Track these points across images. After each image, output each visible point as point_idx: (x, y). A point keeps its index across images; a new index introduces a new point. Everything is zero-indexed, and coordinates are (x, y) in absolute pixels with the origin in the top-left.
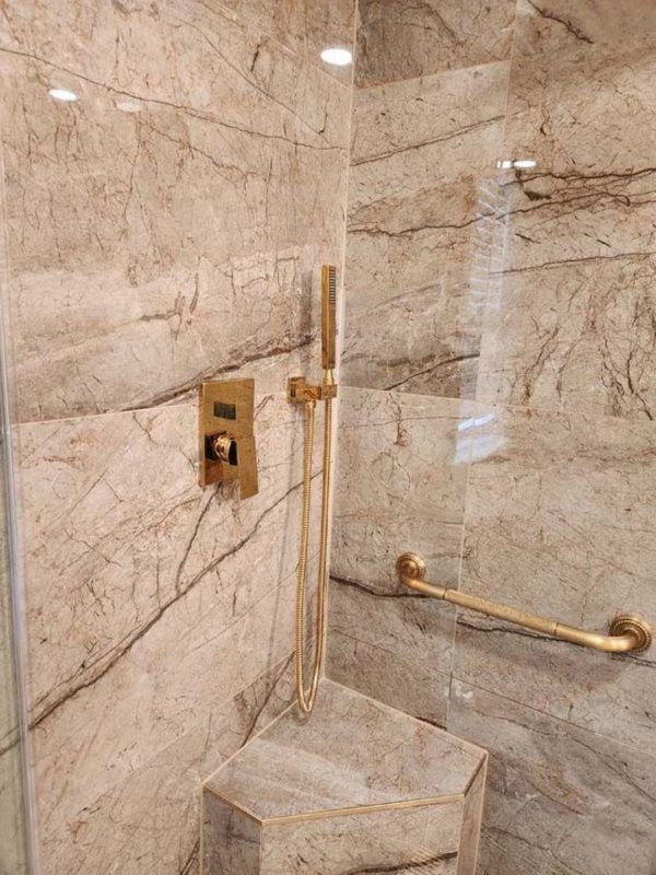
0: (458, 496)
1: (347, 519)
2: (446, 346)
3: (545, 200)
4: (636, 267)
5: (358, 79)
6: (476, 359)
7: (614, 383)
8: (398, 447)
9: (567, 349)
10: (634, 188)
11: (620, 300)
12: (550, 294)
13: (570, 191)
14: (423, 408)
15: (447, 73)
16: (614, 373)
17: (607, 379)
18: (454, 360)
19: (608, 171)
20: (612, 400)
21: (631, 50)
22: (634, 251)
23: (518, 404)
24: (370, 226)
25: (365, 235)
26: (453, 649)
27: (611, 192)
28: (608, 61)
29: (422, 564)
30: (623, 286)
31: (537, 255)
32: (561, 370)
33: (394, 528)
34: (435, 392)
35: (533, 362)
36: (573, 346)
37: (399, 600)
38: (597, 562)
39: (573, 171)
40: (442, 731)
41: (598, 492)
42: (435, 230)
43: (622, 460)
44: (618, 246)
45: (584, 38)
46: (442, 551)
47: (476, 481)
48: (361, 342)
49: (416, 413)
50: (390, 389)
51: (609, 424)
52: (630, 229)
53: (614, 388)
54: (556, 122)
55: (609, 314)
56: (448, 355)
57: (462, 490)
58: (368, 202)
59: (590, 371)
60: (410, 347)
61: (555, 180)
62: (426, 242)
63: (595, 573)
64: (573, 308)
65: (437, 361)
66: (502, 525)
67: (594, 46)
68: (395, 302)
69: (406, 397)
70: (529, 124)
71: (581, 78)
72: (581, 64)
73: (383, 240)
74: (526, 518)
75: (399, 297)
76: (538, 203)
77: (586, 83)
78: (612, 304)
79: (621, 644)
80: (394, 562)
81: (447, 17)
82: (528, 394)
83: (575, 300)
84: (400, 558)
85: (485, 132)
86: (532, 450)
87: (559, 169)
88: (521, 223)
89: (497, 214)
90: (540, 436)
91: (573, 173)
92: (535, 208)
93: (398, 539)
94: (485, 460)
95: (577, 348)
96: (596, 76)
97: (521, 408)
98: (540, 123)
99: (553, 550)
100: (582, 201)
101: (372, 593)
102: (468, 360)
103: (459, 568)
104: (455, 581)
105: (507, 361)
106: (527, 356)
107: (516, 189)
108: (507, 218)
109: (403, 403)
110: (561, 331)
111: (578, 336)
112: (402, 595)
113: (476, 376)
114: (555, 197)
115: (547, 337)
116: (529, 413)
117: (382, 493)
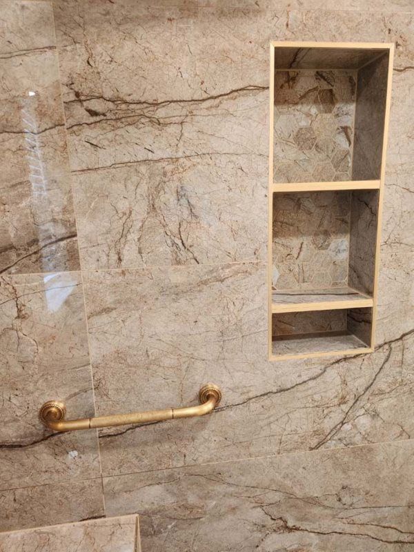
0: (81, 345)
2: (46, 231)
3: (102, 117)
4: (172, 167)
6: (74, 239)
7: (174, 244)
8: (20, 320)
9: (140, 224)
10: (161, 113)
11: (167, 189)
12: (121, 186)
13: (120, 112)
14: (36, 284)
16: (173, 238)
17: (169, 242)
18: (56, 242)
19: (143, 100)
20: (174, 255)
21: (141, 15)
22: (168, 156)
23: (114, 268)
26: (100, 458)
27: (147, 115)
28: (126, 19)
29: (61, 406)
30: (166, 179)
31: (106, 157)
32: (139, 239)
33: (31, 387)
34: (46, 269)
35: (119, 236)
36: (143, 222)
37: (47, 442)
38: (184, 360)
39: (118, 97)
40: (102, 519)
41: (177, 315)
42: (13, 135)
43: (187, 291)
44: (158, 154)
46: (77, 391)
47: (94, 330)
49: (30, 289)
50: (1, 272)
51: (175, 270)
52: (163, 141)
53: (174, 247)
54: (98, 58)
55: (163, 199)
56: (50, 238)
57: (84, 340)
59: (158, 238)
60: (12, 236)
61: (108, 103)
62: (7, 145)
63: (184, 367)
64: (138, 196)
65: (41, 244)
66: (120, 356)
69: (16, 277)
70: (77, 57)
71: (109, 28)
72: (108, 17)
74: (135, 345)
76: (98, 119)
77: (114, 32)
78: (162, 192)
79: (209, 406)
80: (36, 413)
82: (120, 259)
83: (139, 190)
84: (42, 409)
85: (42, 57)
86: (130, 298)
87: (108, 94)
88: (88, 133)
89: (67, 125)
90: (134, 287)
91: (119, 99)
92: (96, 122)
93: (36, 394)
94: (99, 313)
95: (146, 223)
96: (121, 28)
97: (117, 270)
98: (85, 57)
99: (156, 362)
100: (129, 119)
101: (20, 446)
102: (69, 240)
103: (93, 398)
104: (92, 408)
105: (100, 238)
106: (114, 232)
107: (77, 106)
108: (75, 128)
109: (16, 283)
110: (133, 213)
111: (146, 215)
112: (49, 437)
113: (78, 251)
114: (109, 115)
115: (125, 217)
116: (123, 273)
117: (13, 362)
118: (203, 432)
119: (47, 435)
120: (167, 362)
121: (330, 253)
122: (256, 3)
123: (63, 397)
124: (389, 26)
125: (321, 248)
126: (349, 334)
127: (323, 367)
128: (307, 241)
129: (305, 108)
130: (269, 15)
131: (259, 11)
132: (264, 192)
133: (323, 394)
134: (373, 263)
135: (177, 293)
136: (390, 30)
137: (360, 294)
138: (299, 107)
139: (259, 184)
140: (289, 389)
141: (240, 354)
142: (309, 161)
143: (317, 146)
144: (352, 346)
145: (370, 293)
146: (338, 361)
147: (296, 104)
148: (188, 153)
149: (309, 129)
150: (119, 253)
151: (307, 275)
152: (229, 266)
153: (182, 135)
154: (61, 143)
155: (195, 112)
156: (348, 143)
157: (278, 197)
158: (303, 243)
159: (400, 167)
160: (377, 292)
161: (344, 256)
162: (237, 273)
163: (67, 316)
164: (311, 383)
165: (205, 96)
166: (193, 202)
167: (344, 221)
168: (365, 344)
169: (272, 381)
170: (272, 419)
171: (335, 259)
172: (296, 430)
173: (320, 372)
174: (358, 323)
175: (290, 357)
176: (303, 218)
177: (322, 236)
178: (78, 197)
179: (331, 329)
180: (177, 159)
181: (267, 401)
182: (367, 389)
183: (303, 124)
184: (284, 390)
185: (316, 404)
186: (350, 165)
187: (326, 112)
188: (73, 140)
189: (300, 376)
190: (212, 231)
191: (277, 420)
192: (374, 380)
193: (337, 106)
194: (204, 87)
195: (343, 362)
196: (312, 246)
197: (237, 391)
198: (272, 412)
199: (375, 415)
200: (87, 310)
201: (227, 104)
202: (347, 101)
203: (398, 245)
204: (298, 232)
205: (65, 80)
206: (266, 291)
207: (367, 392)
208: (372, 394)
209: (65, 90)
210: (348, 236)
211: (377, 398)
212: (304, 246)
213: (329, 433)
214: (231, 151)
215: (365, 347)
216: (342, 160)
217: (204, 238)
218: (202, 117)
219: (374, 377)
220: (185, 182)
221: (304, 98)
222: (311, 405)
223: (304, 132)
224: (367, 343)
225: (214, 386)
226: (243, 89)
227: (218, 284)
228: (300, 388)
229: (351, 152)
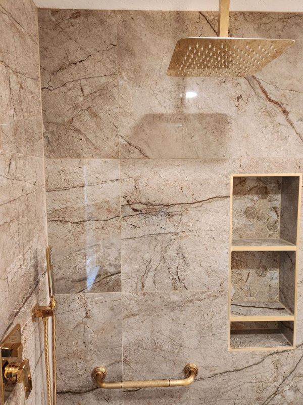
0: (118, 335)
1: (61, 361)
2: (105, 270)
3: (140, 212)
4: (174, 237)
5: (47, 154)
6: (120, 274)
7: (173, 278)
8: (86, 319)
9: (156, 267)
10: (170, 210)
11: (171, 249)
12: (147, 247)
13: (149, 209)
14: (98, 298)
15: (92, 159)
16: (173, 275)
17: (171, 277)
18: (110, 276)
19: (161, 203)
20: (173, 285)
22: (173, 231)
23: (139, 291)
24: (61, 219)
25: (58, 223)
27: (163, 211)
28: (156, 166)
29: (104, 370)
30: (171, 243)
31: (139, 232)
32: (154, 275)
33: (88, 358)
34: (103, 291)
35: (143, 273)
37: (94, 392)
38: (176, 347)
41: (173, 320)
42: (94, 222)
43: (180, 306)
44: (168, 230)
45: (146, 156)
46: (113, 362)
47: (126, 326)
48: (61, 272)
49: (94, 301)
50: (79, 292)
51: (173, 293)
52: (171, 224)
53: (174, 280)
54: (140, 184)
55: (169, 254)
56: (107, 274)
57: (120, 332)
58: (58, 208)
59: (165, 275)
61: (143, 205)
62: (91, 226)
63: (176, 352)
64: (156, 252)
65: (102, 277)
66: (138, 342)
67: (150, 160)
68: (78, 253)
69: (87, 295)
70: (130, 184)
71: (147, 170)
72: (146, 165)
73: (69, 225)
74: (148, 337)
75: (80, 250)
76: (137, 213)
77: (149, 172)
78: (169, 250)
80: (90, 374)
81: (89, 137)
82: (143, 286)
83: (156, 249)
84: (93, 372)
85: (112, 184)
86: (147, 308)
87: (144, 201)
88: (133, 220)
89: (122, 216)
90: (149, 302)
91: (149, 203)
92: (136, 215)
93: (91, 362)
94: (129, 317)
95: (159, 267)
96: (153, 170)
97: (141, 292)
98: (134, 184)
99: (160, 347)
100: (153, 213)
101: (79, 393)
102: (116, 275)
103: (122, 366)
104: (121, 373)
105: (133, 274)
106: (141, 271)
107: (128, 207)
108: (126, 218)
109: (87, 298)
110: (152, 261)
111: (159, 262)
112: (95, 389)
113: (121, 282)
114: (143, 211)
115: (147, 263)
116: (144, 294)
117: (80, 343)
118: (186, 394)
119: (95, 387)
120: (165, 348)
121: (267, 279)
122: (224, 156)
123: (104, 364)
124: (299, 164)
125: (261, 276)
126: (280, 333)
127: (262, 357)
128: (252, 271)
129: (251, 197)
130: (230, 161)
131: (225, 160)
132: (226, 251)
133: (262, 374)
134: (294, 293)
135: (173, 306)
136: (299, 167)
137: (286, 309)
138: (247, 196)
139: (223, 246)
140: (240, 370)
141: (210, 346)
142: (252, 225)
143: (258, 217)
144: (281, 344)
145: (292, 311)
146: (272, 354)
147: (246, 194)
148: (184, 230)
149: (253, 208)
151: (252, 292)
152: (205, 292)
153: (181, 220)
154: (118, 225)
155: (188, 209)
156: (277, 216)
157: (233, 253)
158: (249, 273)
160: (296, 311)
161: (276, 282)
162: (209, 296)
163: (112, 317)
164: (255, 367)
165: (195, 201)
166: (185, 255)
167: (275, 261)
168: (290, 343)
169: (230, 364)
170: (229, 388)
171: (270, 283)
172: (244, 397)
173: (261, 360)
174: (285, 327)
175: (242, 350)
176: (250, 258)
177: (261, 269)
178: (124, 252)
179: (268, 327)
180: (178, 233)
181: (226, 377)
182: (291, 372)
183: (249, 205)
184: (238, 370)
185: (258, 380)
186: (278, 228)
187: (263, 199)
188: (124, 224)
189: (248, 362)
190: (196, 271)
191: (233, 389)
192: (296, 367)
193: (270, 195)
194: (194, 197)
195: (276, 355)
196: (256, 275)
197: (208, 369)
198: (230, 384)
199: (297, 390)
200: (123, 314)
201: (206, 205)
202: (276, 193)
204: (246, 266)
205: (123, 195)
206: (228, 307)
207: (291, 375)
208: (294, 377)
209: (122, 199)
210: (278, 270)
211: (298, 379)
212: (251, 274)
213: (267, 400)
214: (208, 229)
215: (290, 345)
216: (273, 225)
217: (191, 275)
218: (192, 212)
219: (295, 365)
220: (181, 245)
221: (249, 191)
222: (255, 381)
223: (250, 209)
224: (291, 342)
225: (194, 365)
226: (215, 198)
227: (198, 302)
228: (248, 369)
229: (279, 221)
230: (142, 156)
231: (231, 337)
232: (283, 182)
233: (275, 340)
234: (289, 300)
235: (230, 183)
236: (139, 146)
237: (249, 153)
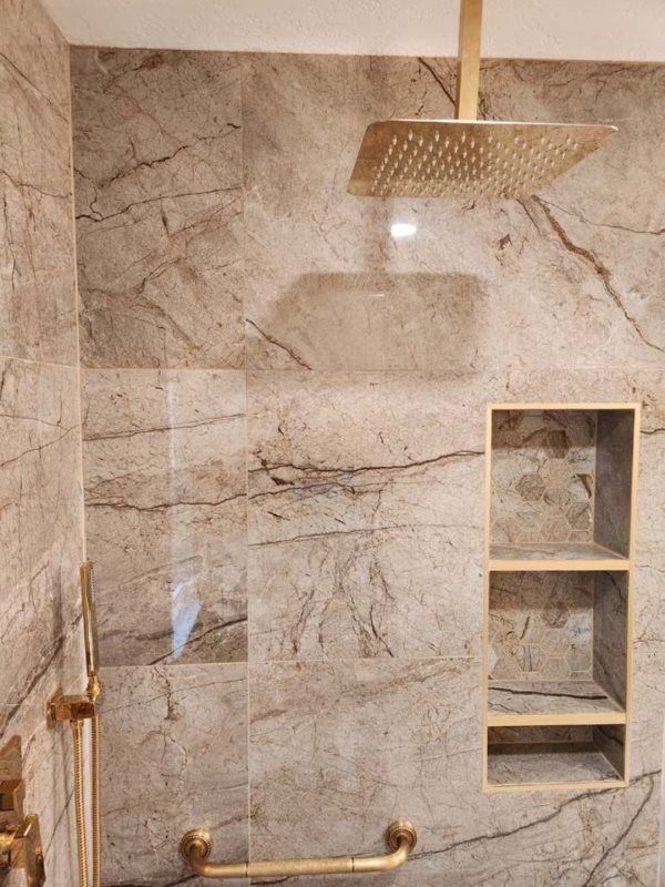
0: (240, 757)
1: (112, 816)
2: (213, 613)
3: (289, 486)
4: (362, 541)
5: (85, 358)
6: (244, 623)
7: (363, 631)
8: (169, 722)
9: (323, 607)
10: (356, 481)
11: (358, 566)
12: (305, 562)
13: (309, 480)
14: (194, 677)
15: (186, 371)
16: (362, 624)
17: (357, 629)
18: (223, 626)
19: (336, 467)
20: (363, 645)
22: (362, 528)
23: (287, 659)
24: (115, 501)
25: (109, 509)
27: (340, 483)
28: (324, 385)
29: (207, 836)
30: (358, 554)
31: (289, 529)
32: (321, 625)
33: (173, 809)
34: (207, 659)
35: (296, 621)
36: (327, 603)
38: (368, 783)
39: (309, 464)
42: (189, 507)
43: (376, 693)
44: (350, 525)
45: (304, 365)
46: (229, 817)
47: (256, 739)
48: (113, 618)
49: (186, 683)
50: (155, 662)
51: (363, 664)
52: (358, 511)
53: (364, 635)
54: (290, 425)
55: (353, 577)
56: (217, 622)
57: (243, 750)
58: (109, 477)
59: (344, 624)
61: (297, 470)
62: (181, 517)
63: (369, 793)
64: (324, 573)
65: (205, 629)
66: (285, 774)
67: (313, 372)
68: (152, 575)
69: (171, 669)
70: (268, 424)
71: (306, 394)
72: (304, 383)
73: (132, 515)
74: (307, 761)
75: (156, 570)
76: (284, 487)
77: (310, 398)
78: (352, 569)
80: (176, 845)
81: (180, 322)
82: (296, 649)
83: (324, 567)
84: (183, 840)
85: (229, 425)
86: (304, 698)
87: (298, 461)
88: (272, 503)
89: (250, 495)
90: (309, 685)
91: (310, 466)
92: (282, 492)
93: (178, 819)
94: (264, 717)
95: (330, 606)
96: (318, 394)
97: (290, 662)
98: (277, 423)
99: (333, 784)
100: (319, 488)
102: (237, 624)
103: (248, 829)
104: (245, 843)
105: (274, 622)
106: (291, 616)
107: (263, 475)
108: (258, 498)
109: (171, 675)
110: (316, 593)
111: (331, 596)
112: (189, 878)
113: (247, 639)
114: (297, 484)
115: (307, 597)
116: (298, 665)
117: (155, 775)
119: (186, 876)
120: (345, 785)
121: (568, 633)
122: (471, 365)
123: (208, 824)
124: (634, 385)
125: (554, 625)
126: (596, 751)
127: (558, 804)
128: (535, 615)
129: (531, 452)
130: (486, 377)
131: (475, 373)
132: (478, 571)
133: (558, 843)
134: (624, 664)
135: (362, 693)
136: (634, 389)
137: (610, 699)
138: (522, 451)
139: (472, 561)
140: (509, 834)
141: (443, 780)
142: (535, 514)
143: (546, 497)
144: (599, 776)
145: (622, 702)
146: (578, 798)
147: (520, 447)
148: (385, 524)
149: (536, 476)
150: (295, 642)
151: (535, 661)
152: (432, 662)
153: (380, 504)
154: (241, 515)
155: (396, 480)
156: (587, 494)
157: (493, 574)
158: (528, 619)
159: (654, 545)
160: (630, 703)
161: (587, 638)
162: (441, 671)
163: (226, 719)
164: (541, 827)
165: (409, 462)
166: (389, 581)
167: (585, 592)
168: (617, 773)
169: (486, 822)
170: (485, 875)
171: (574, 641)
173: (554, 811)
174: (607, 739)
175: (513, 789)
176: (531, 585)
177: (555, 610)
178: (254, 574)
179: (569, 738)
180: (372, 532)
181: (479, 849)
182: (620, 839)
183: (528, 470)
184: (504, 835)
185: (548, 856)
186: (591, 520)
187: (557, 457)
188: (254, 510)
189: (525, 816)
190: (412, 616)
191: (493, 877)
192: (631, 825)
193: (572, 450)
194: (407, 453)
195: (586, 799)
196: (542, 623)
197: (438, 832)
198: (487, 865)
199: (633, 878)
200: (251, 711)
201: (433, 471)
202: (586, 445)
203: (657, 643)
204: (523, 604)
205: (253, 448)
206: (481, 695)
207: (621, 844)
208: (628, 848)
209: (251, 458)
210: (591, 611)
211: (635, 854)
212: (531, 622)
214: (438, 523)
215: (617, 778)
216: (580, 514)
217: (401, 624)
218: (404, 486)
219: (629, 821)
220: (380, 557)
221: (528, 440)
222: (541, 858)
223: (529, 479)
224: (619, 772)
225: (406, 824)
226: (454, 455)
227: (417, 684)
228: (526, 833)
229: (592, 505)
230: (294, 364)
231: (489, 761)
232: (599, 423)
233: (584, 766)
234: (614, 678)
235: (485, 423)
236: (288, 342)
237: (526, 360)
